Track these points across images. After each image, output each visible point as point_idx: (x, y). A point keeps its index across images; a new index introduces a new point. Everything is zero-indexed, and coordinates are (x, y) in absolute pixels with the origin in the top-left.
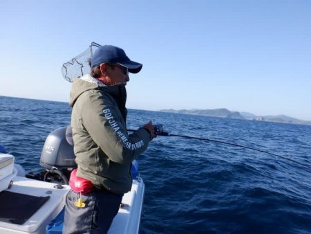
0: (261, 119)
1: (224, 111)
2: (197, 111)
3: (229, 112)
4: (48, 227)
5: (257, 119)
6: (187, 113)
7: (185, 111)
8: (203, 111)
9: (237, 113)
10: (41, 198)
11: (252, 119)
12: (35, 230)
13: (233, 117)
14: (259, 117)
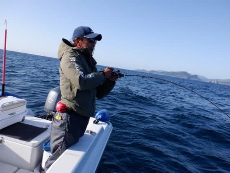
0: (216, 82)
1: (185, 73)
2: (164, 72)
3: (189, 74)
4: (44, 144)
5: (213, 82)
6: (155, 73)
7: (154, 71)
8: (169, 72)
9: (196, 76)
10: (42, 128)
11: (208, 82)
12: (36, 146)
13: (192, 79)
14: (214, 80)
